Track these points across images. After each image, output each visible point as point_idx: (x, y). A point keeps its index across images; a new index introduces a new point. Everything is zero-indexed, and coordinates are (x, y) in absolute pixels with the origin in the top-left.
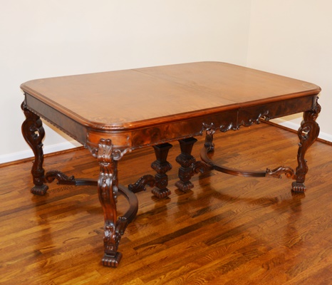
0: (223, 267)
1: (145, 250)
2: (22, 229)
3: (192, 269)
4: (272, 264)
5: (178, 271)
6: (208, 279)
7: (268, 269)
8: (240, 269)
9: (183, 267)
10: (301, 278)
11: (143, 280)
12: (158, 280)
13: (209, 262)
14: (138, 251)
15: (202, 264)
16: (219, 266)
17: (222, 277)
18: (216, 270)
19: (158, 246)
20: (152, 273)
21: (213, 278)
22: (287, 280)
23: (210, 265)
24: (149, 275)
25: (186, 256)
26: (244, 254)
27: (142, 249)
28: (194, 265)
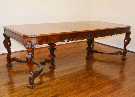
0: (84, 77)
2: (21, 68)
3: (75, 78)
4: (100, 77)
5: (70, 78)
6: (79, 80)
7: (98, 78)
8: (90, 78)
10: (109, 80)
11: (59, 80)
12: (64, 80)
13: (80, 76)
15: (77, 77)
19: (63, 72)
20: (62, 78)
21: (81, 80)
22: (104, 81)
23: (80, 77)
26: (90, 75)
27: (58, 73)
28: (75, 77)
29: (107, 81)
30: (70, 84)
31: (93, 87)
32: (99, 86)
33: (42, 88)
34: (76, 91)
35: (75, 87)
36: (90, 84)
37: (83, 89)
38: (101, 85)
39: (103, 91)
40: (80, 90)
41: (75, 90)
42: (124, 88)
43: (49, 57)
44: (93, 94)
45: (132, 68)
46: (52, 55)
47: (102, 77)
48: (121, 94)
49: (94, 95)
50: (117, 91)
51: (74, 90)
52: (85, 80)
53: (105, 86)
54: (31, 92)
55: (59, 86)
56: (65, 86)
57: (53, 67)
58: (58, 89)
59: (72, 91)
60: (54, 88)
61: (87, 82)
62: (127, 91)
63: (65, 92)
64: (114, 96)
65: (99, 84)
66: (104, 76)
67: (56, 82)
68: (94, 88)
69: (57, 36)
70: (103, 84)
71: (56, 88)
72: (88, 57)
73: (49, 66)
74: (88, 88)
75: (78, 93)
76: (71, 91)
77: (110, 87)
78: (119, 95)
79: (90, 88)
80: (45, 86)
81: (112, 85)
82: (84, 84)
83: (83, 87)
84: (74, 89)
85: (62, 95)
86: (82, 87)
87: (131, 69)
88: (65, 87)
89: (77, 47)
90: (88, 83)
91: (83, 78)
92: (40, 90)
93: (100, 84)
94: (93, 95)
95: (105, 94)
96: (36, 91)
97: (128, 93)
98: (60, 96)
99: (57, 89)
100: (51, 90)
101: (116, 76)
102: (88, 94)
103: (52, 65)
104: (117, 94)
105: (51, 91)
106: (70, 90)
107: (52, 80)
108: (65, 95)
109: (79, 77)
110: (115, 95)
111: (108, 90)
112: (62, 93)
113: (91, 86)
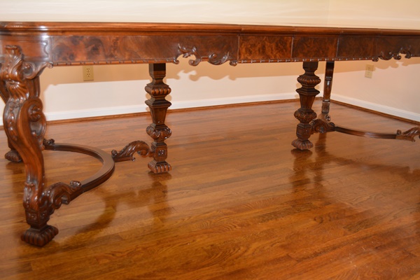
0: (263, 216)
1: (175, 194)
3: (227, 214)
4: (328, 218)
5: (207, 215)
6: (242, 226)
7: (322, 222)
8: (284, 220)
9: (215, 212)
10: (364, 234)
12: (180, 221)
13: (249, 210)
14: (168, 194)
15: (239, 211)
16: (259, 214)
17: (259, 225)
18: (254, 218)
19: (192, 192)
21: (248, 225)
22: (344, 235)
23: (247, 213)
25: (222, 202)
26: (293, 206)
29: (355, 236)
30: (198, 240)
31: (288, 257)
32: (316, 254)
33: (77, 247)
34: (211, 272)
35: (213, 253)
36: (282, 246)
37: (242, 265)
38: (324, 251)
40: (227, 270)
41: (208, 265)
43: (149, 134)
46: (156, 127)
47: (337, 218)
51: (203, 267)
52: (263, 227)
53: (344, 260)
54: (24, 260)
55: (151, 243)
56: (174, 245)
57: (161, 173)
58: (140, 256)
59: (195, 268)
60: (125, 250)
61: (269, 235)
63: (162, 271)
65: (318, 247)
66: (348, 214)
67: (148, 225)
68: (293, 262)
69: (143, 37)
70: (334, 248)
71: (130, 254)
72: (300, 144)
73: (149, 166)
74: (266, 263)
76: (186, 271)
77: (363, 262)
79: (277, 261)
80: (96, 242)
81: (376, 256)
82: (255, 241)
83: (246, 254)
84: (205, 263)
86: (240, 255)
88: (169, 252)
90: (272, 240)
91: (260, 216)
92: (65, 253)
93: (324, 245)
96: (47, 257)
99: (136, 256)
100: (106, 257)
101: (395, 217)
103: (158, 164)
105: (105, 264)
106: (187, 263)
109: (244, 214)
111: (352, 275)
113: (283, 253)
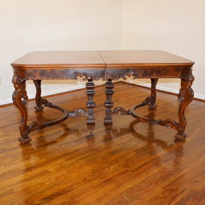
3: (94, 154)
4: (140, 150)
5: (86, 155)
6: (103, 158)
7: (138, 153)
8: (122, 153)
9: (88, 153)
11: (65, 160)
12: (74, 160)
13: (104, 150)
14: (62, 147)
15: (99, 152)
17: (111, 157)
18: (107, 154)
19: (73, 144)
20: (70, 157)
21: (106, 158)
22: (149, 157)
23: (104, 152)
24: (69, 158)
27: (65, 146)
28: (94, 152)
29: (154, 157)
30: (86, 168)
31: (128, 171)
32: (139, 168)
33: (31, 179)
34: (97, 182)
35: (94, 173)
36: (124, 166)
37: (109, 177)
38: (142, 166)
39: (147, 179)
40: (103, 180)
41: (94, 179)
42: (186, 170)
44: (129, 187)
45: (199, 129)
48: (182, 182)
49: (131, 188)
50: (174, 176)
51: (92, 180)
52: (113, 158)
53: (152, 168)
54: (9, 188)
55: (65, 172)
56: (76, 172)
58: (62, 179)
59: (90, 181)
60: (54, 177)
61: (116, 161)
62: (192, 176)
63: (75, 184)
64: (167, 188)
65: (139, 165)
67: (59, 164)
68: (131, 172)
70: (146, 164)
71: (57, 178)
74: (119, 174)
75: (99, 186)
76: (86, 183)
77: (159, 169)
78: (177, 184)
79: (123, 173)
80: (38, 175)
82: (111, 165)
83: (109, 172)
84: (92, 178)
85: (69, 191)
86: (107, 173)
87: (197, 131)
88: (74, 175)
89: (99, 95)
90: (119, 164)
91: (109, 153)
92: (26, 182)
93: (142, 163)
94: (129, 189)
95: (151, 184)
97: (195, 180)
98: (65, 195)
99: (60, 179)
100: (47, 182)
102: (119, 186)
104: (174, 183)
105: (48, 185)
106: (85, 179)
107: (51, 160)
108: (75, 190)
109: (102, 152)
110: (170, 186)
111: (156, 175)
112: (69, 187)
113: (125, 169)
